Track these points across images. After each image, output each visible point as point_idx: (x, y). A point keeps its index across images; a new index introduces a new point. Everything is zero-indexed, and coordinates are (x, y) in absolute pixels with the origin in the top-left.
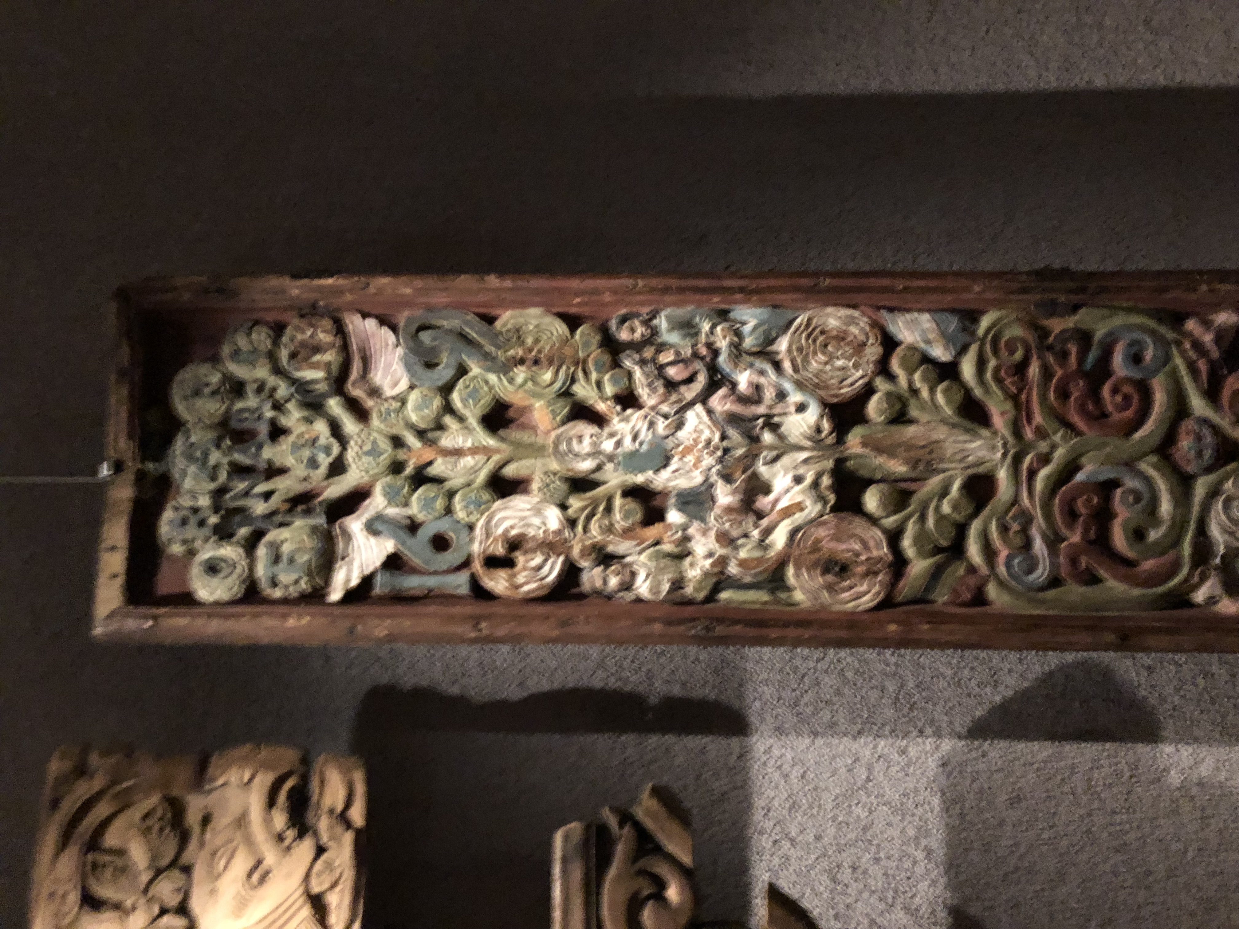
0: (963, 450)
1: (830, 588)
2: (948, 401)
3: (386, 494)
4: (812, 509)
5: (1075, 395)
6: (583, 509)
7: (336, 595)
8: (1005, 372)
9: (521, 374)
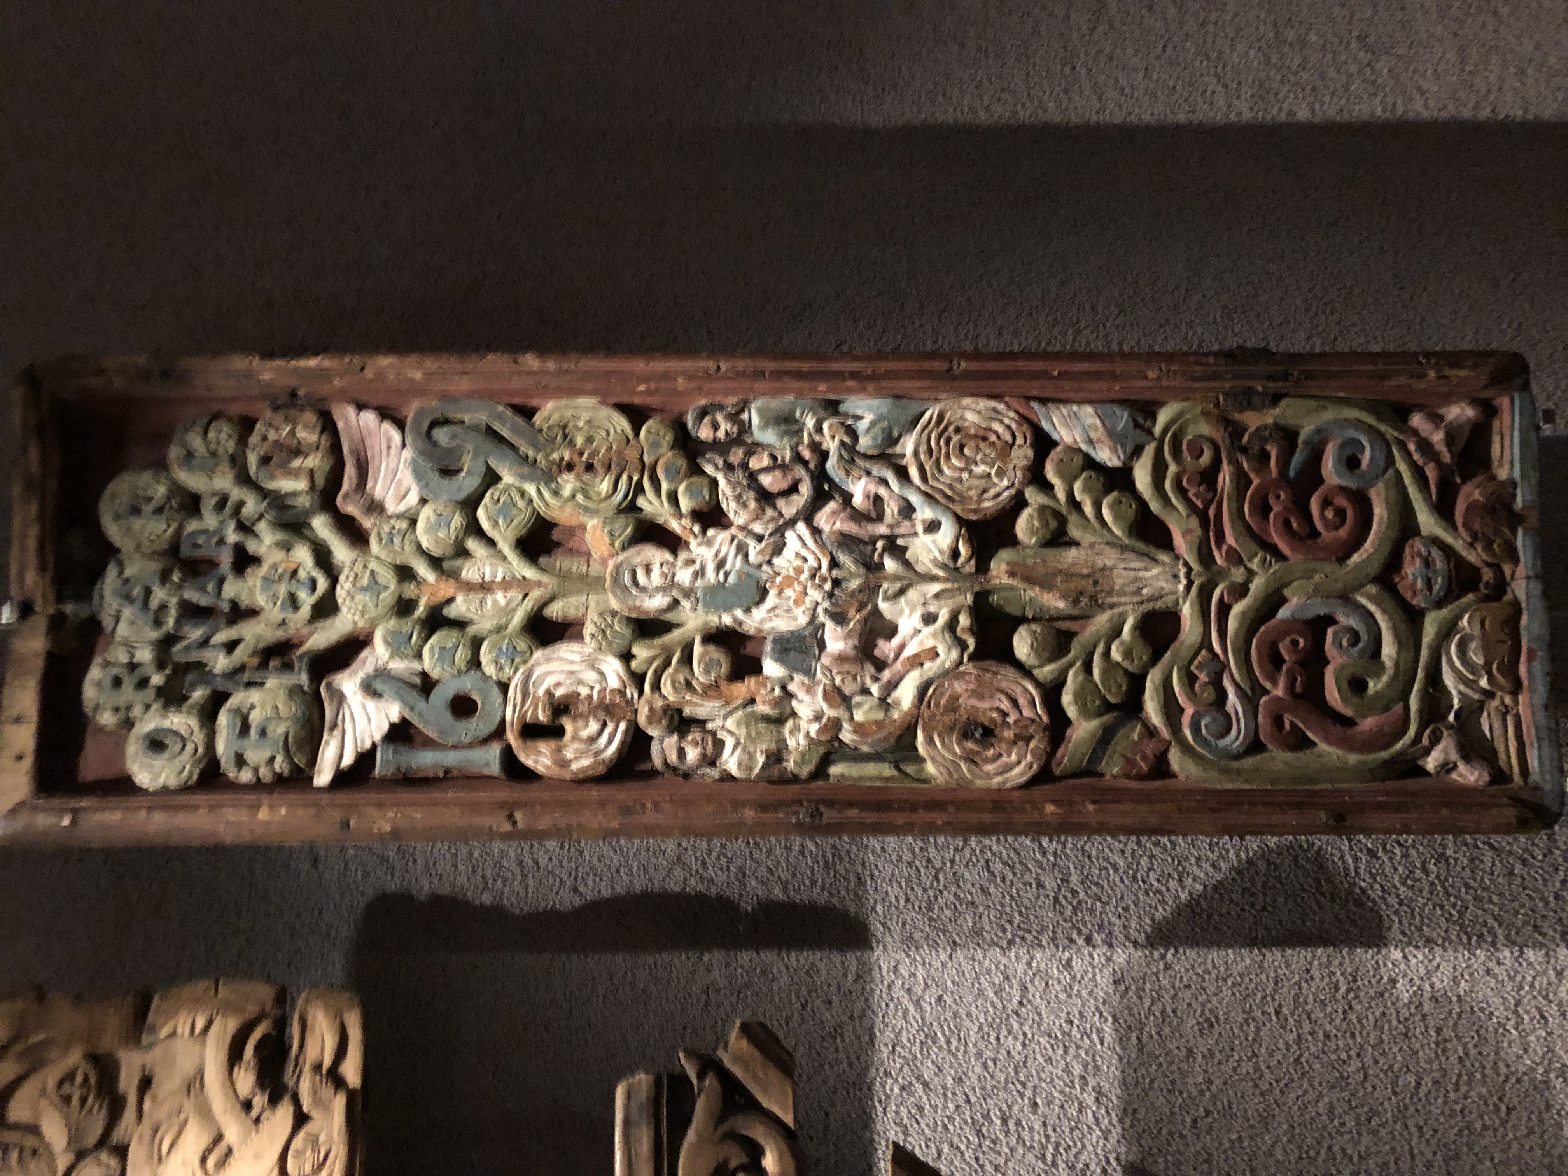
0: (1136, 579)
1: (970, 760)
2: (1117, 517)
3: (387, 643)
4: (948, 656)
5: (1276, 508)
6: (650, 662)
7: (323, 777)
8: (1188, 481)
9: (568, 483)
